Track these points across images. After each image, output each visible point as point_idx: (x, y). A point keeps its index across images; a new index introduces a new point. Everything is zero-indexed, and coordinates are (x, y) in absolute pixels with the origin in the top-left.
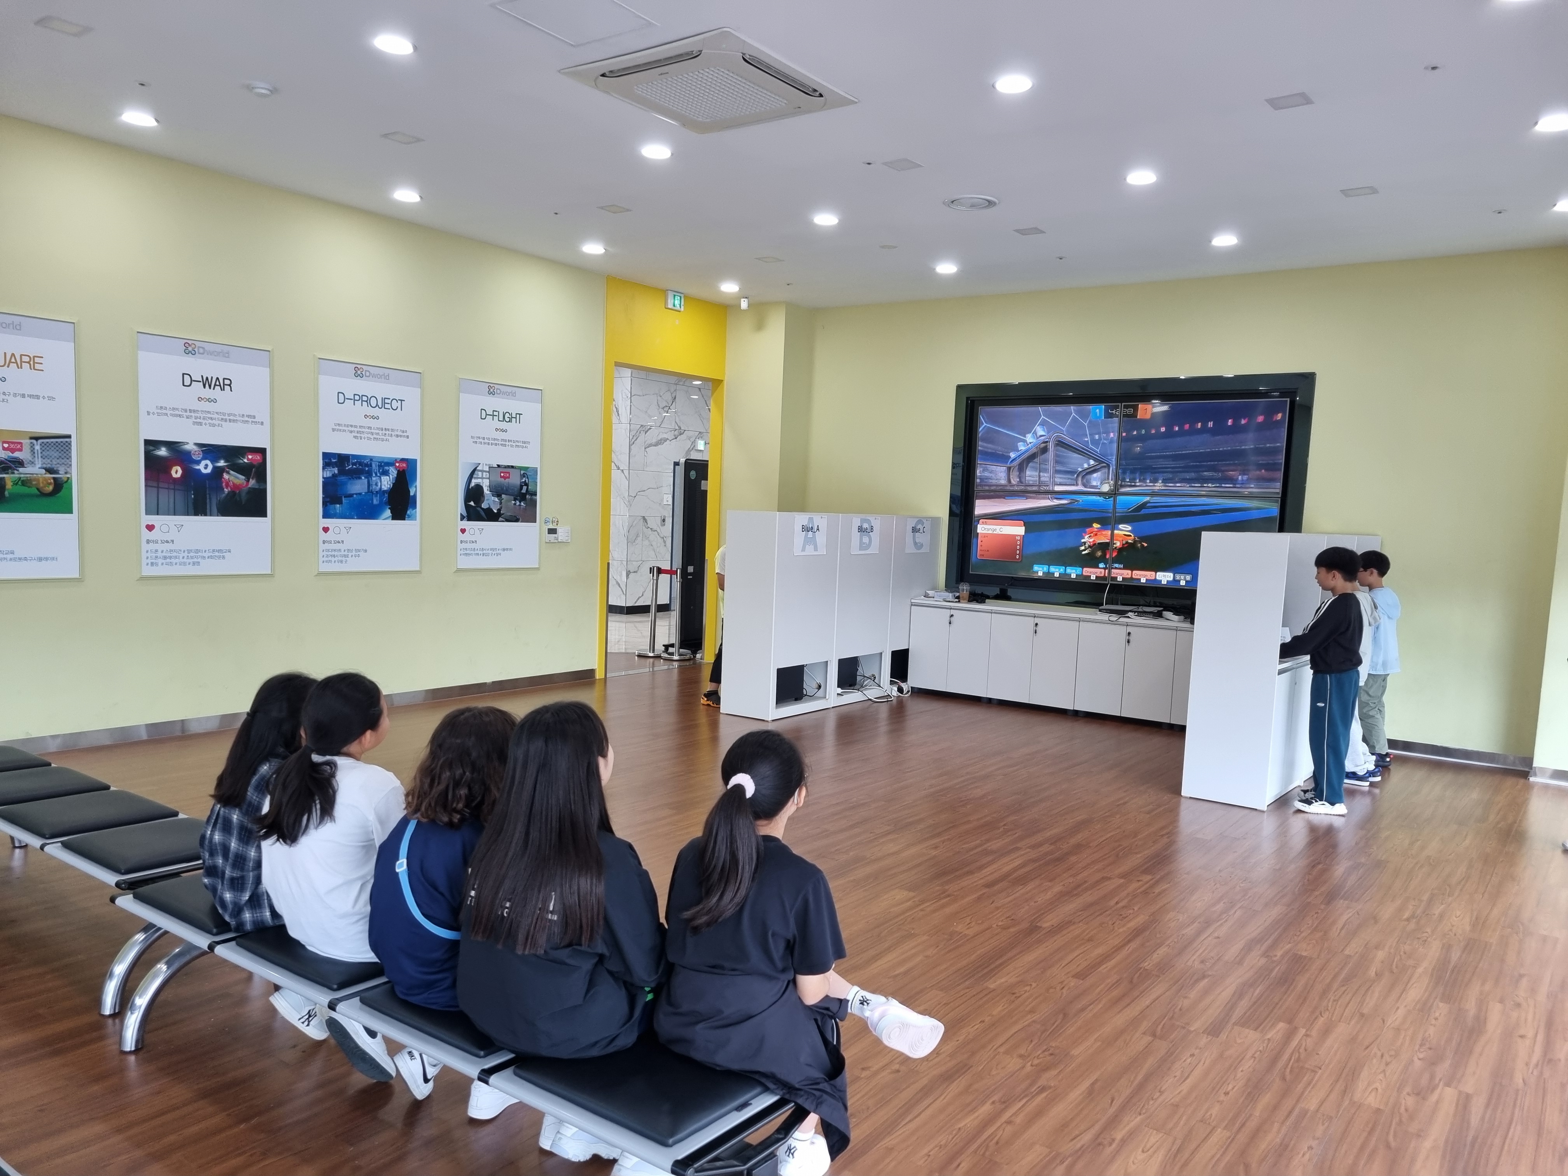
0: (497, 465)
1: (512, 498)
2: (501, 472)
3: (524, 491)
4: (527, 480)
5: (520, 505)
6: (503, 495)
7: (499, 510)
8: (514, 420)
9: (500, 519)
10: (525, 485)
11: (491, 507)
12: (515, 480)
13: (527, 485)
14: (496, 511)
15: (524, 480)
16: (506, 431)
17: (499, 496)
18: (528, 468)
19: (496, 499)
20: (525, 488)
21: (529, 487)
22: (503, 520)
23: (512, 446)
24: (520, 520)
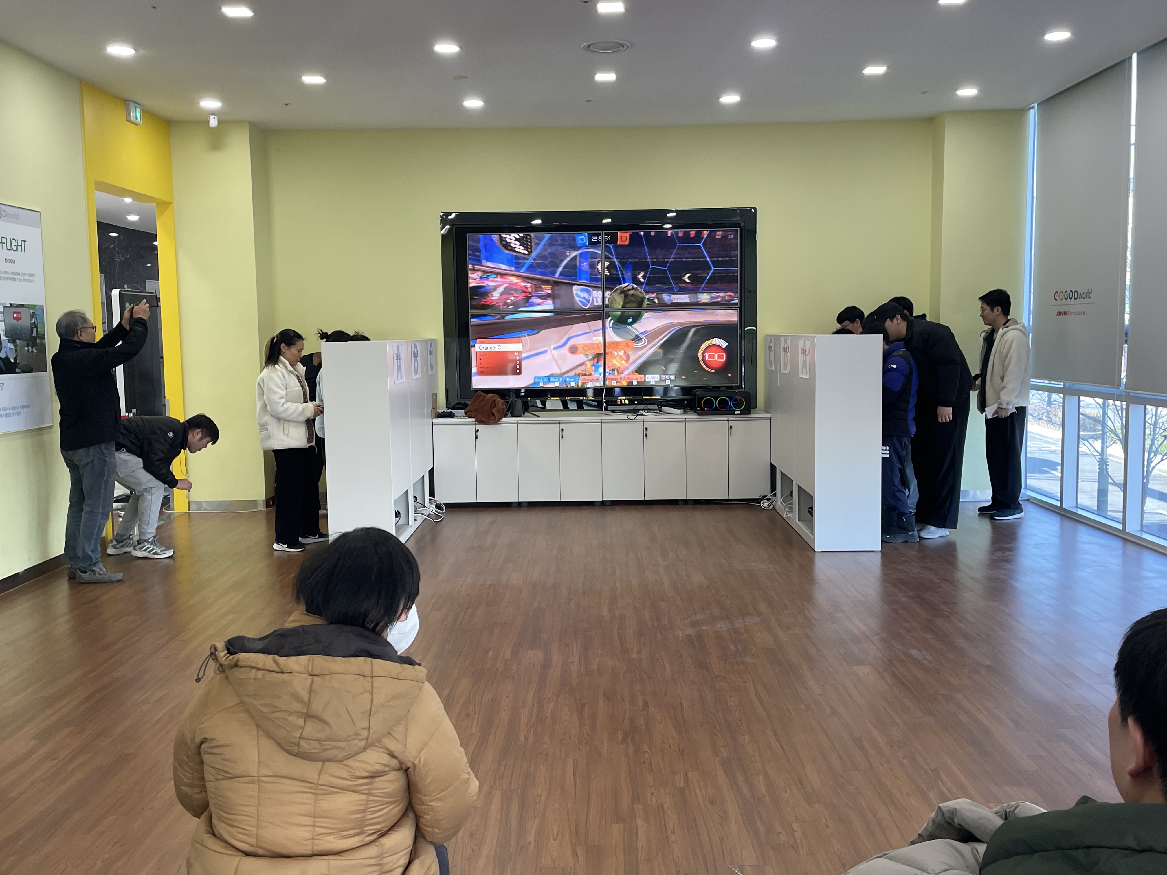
0: (11, 304)
1: (25, 343)
2: (14, 313)
3: (34, 334)
4: (36, 320)
5: (32, 352)
6: (17, 341)
7: (15, 359)
8: (19, 247)
9: (18, 370)
10: (34, 327)
11: (9, 356)
12: (26, 322)
13: (36, 327)
14: (13, 361)
15: (33, 321)
16: (13, 262)
17: (13, 341)
18: (36, 306)
19: (12, 346)
20: (35, 330)
21: (39, 330)
22: (19, 370)
23: (20, 280)
24: (34, 370)
